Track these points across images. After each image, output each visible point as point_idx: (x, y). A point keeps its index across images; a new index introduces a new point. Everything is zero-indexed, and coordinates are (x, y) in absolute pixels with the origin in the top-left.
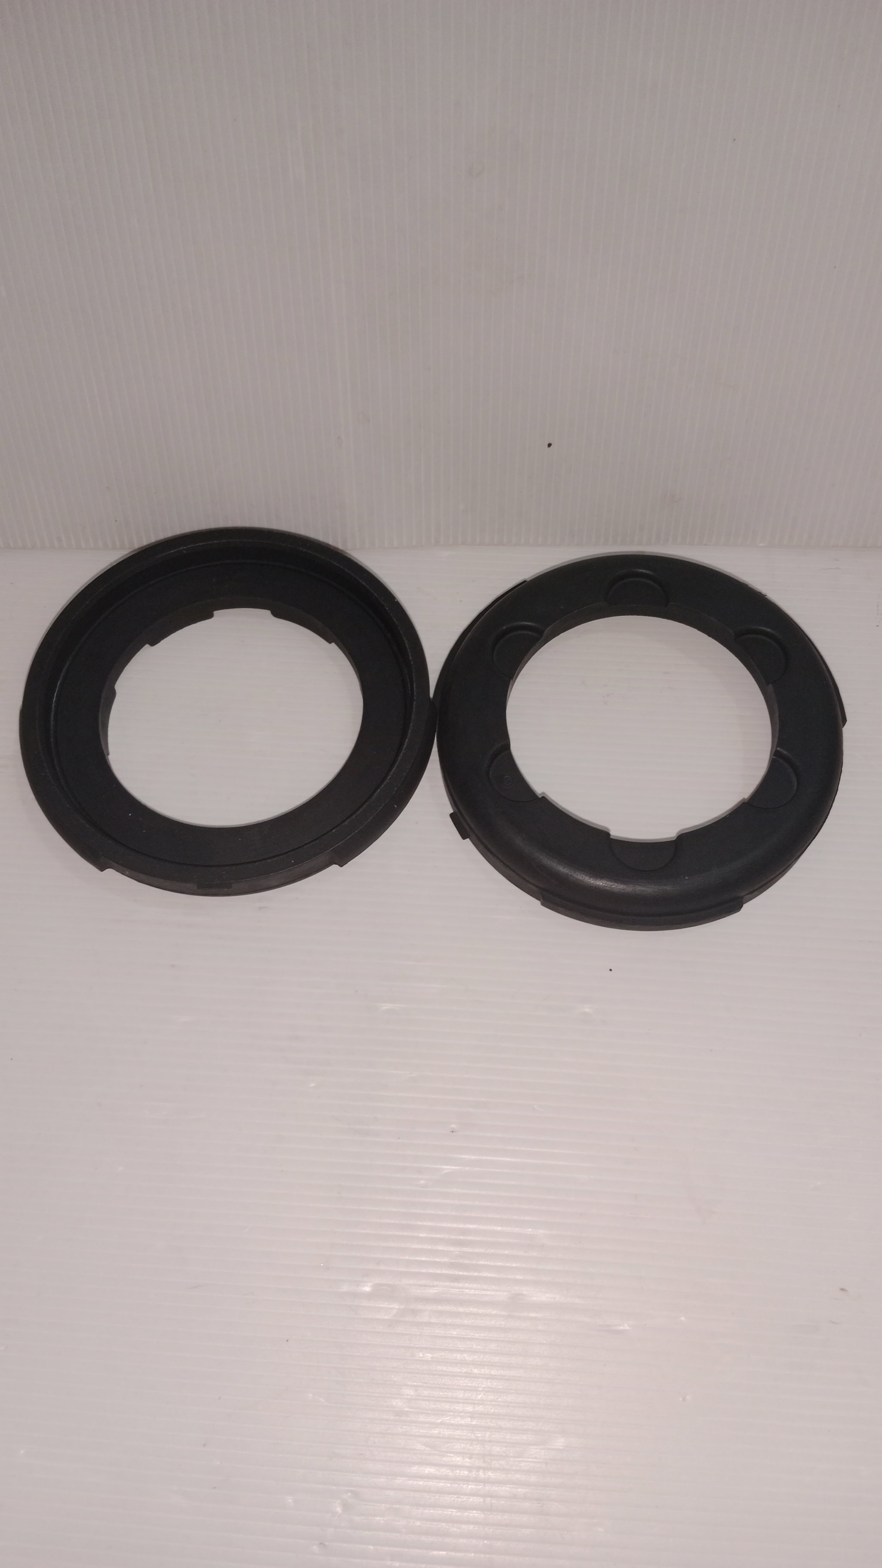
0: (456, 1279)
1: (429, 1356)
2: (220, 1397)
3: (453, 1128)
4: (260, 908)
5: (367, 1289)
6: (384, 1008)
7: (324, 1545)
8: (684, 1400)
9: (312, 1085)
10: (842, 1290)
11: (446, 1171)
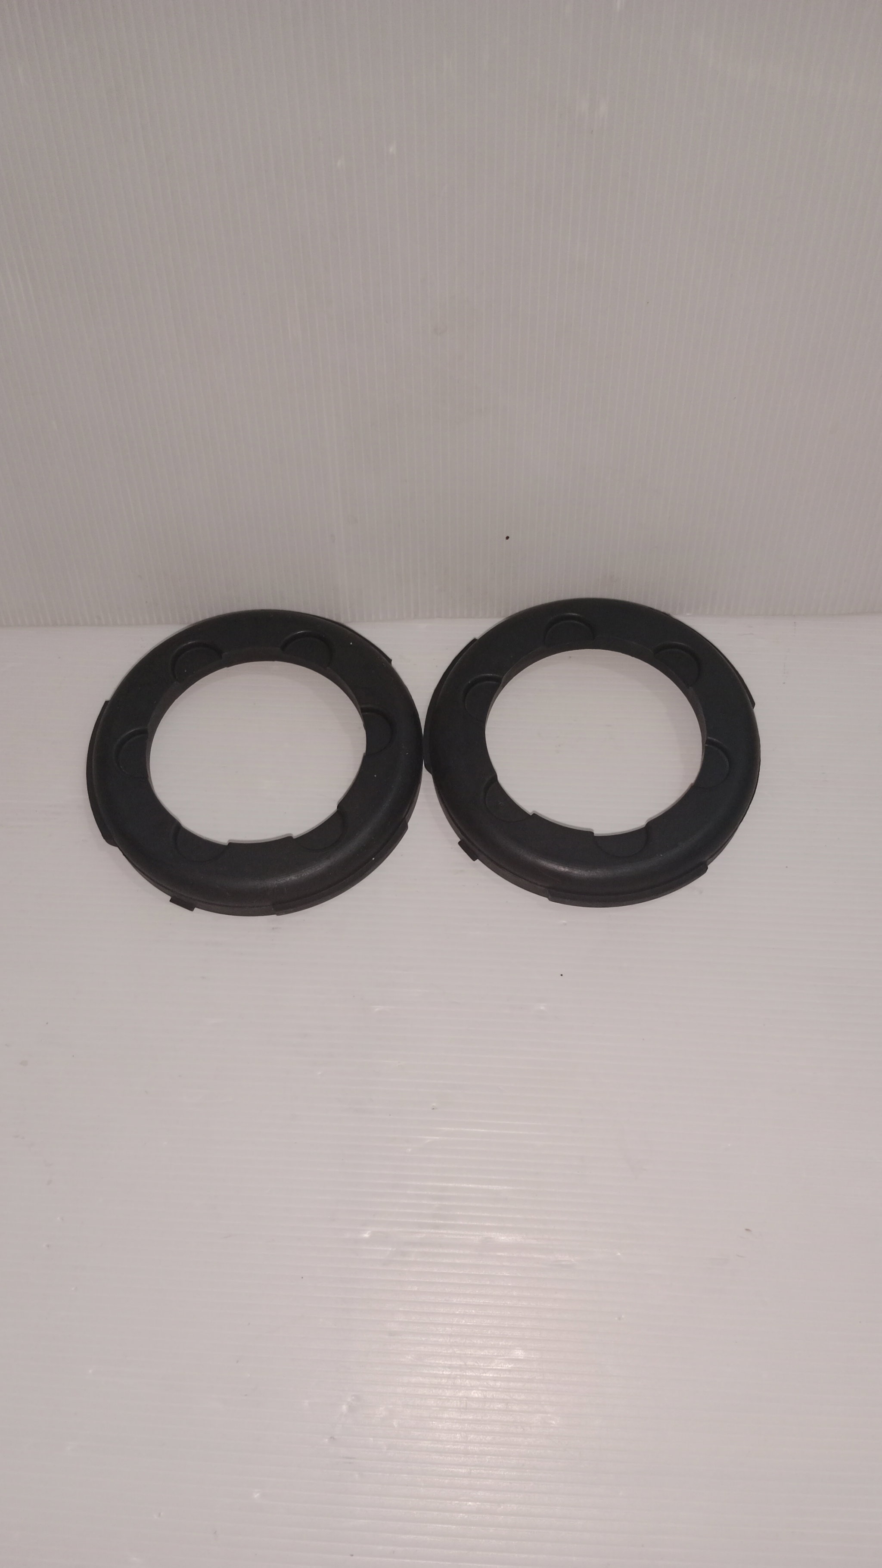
0: (437, 1227)
1: (416, 1288)
2: (249, 1324)
3: (433, 1106)
4: (273, 928)
5: (366, 1235)
6: (377, 1009)
7: (334, 1438)
8: (619, 1319)
9: (319, 1073)
10: (747, 1230)
11: (428, 1141)
